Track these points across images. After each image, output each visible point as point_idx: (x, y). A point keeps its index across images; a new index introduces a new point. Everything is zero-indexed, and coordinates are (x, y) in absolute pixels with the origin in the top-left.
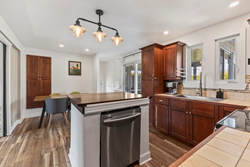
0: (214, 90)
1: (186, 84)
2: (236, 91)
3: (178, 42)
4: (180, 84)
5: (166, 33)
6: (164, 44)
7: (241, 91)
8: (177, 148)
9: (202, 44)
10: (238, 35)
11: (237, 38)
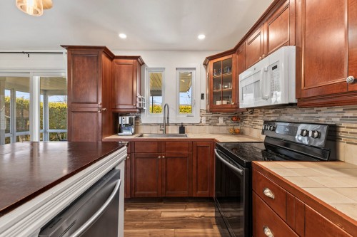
0: (176, 124)
1: (145, 118)
2: (193, 124)
3: (139, 57)
4: (137, 118)
5: (123, 36)
6: (116, 54)
7: (197, 125)
8: (149, 213)
9: (164, 69)
10: (195, 69)
11: (194, 72)
